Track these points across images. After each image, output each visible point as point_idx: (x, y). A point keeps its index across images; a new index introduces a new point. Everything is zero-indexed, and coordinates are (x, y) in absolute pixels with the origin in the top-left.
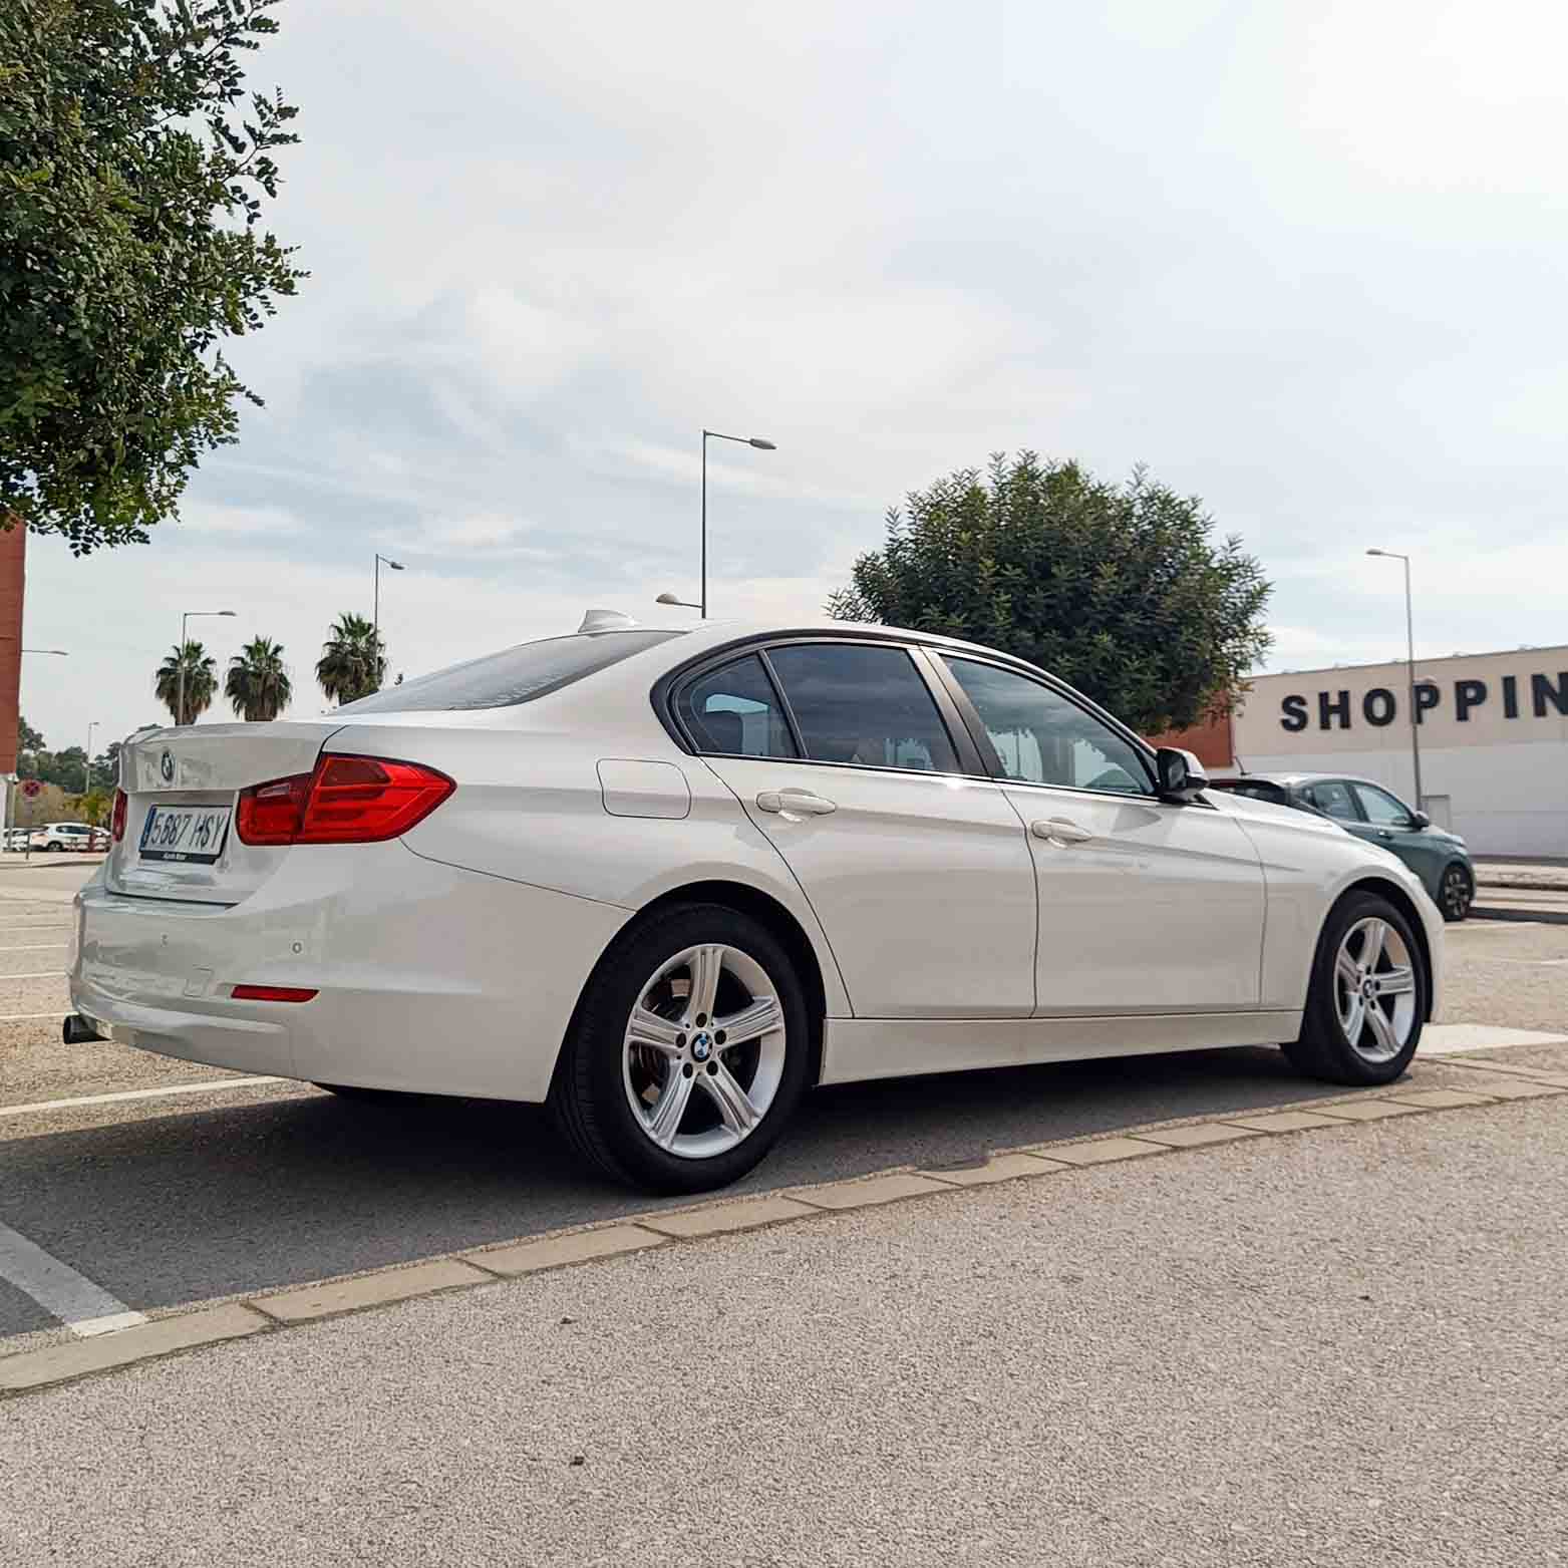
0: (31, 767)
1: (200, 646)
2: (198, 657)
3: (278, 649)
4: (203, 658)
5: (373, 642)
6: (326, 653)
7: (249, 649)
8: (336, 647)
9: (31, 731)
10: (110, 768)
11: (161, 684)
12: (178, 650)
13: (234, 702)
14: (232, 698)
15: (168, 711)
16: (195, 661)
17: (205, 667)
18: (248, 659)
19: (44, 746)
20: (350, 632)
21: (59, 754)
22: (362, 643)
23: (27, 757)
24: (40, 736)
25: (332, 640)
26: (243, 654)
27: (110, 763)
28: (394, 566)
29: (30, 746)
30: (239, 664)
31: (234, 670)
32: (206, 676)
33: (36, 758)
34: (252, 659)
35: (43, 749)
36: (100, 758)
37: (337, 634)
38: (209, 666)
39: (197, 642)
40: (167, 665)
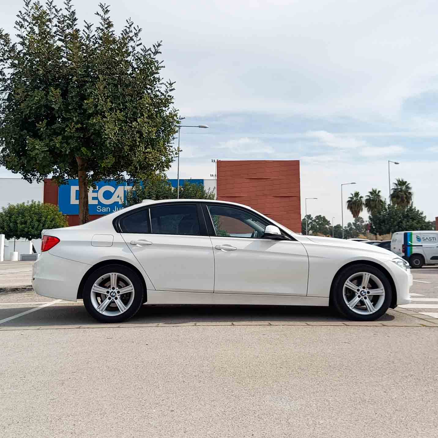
0: (328, 230)
1: (358, 193)
2: (358, 196)
3: (379, 192)
4: (360, 196)
5: (408, 188)
6: (392, 192)
7: (371, 193)
8: (395, 190)
9: (327, 220)
10: (348, 230)
11: (348, 205)
12: (352, 194)
13: (368, 209)
14: (367, 208)
15: (351, 213)
16: (358, 197)
17: (360, 199)
18: (370, 196)
19: (330, 224)
20: (400, 185)
21: (335, 227)
22: (404, 188)
23: (327, 227)
24: (329, 221)
25: (394, 188)
26: (369, 194)
27: (348, 228)
28: (396, 163)
29: (327, 224)
30: (368, 198)
31: (367, 199)
32: (361, 202)
33: (329, 228)
34: (372, 195)
35: (330, 225)
36: (345, 227)
37: (395, 185)
38: (362, 199)
39: (358, 191)
40: (349, 199)
